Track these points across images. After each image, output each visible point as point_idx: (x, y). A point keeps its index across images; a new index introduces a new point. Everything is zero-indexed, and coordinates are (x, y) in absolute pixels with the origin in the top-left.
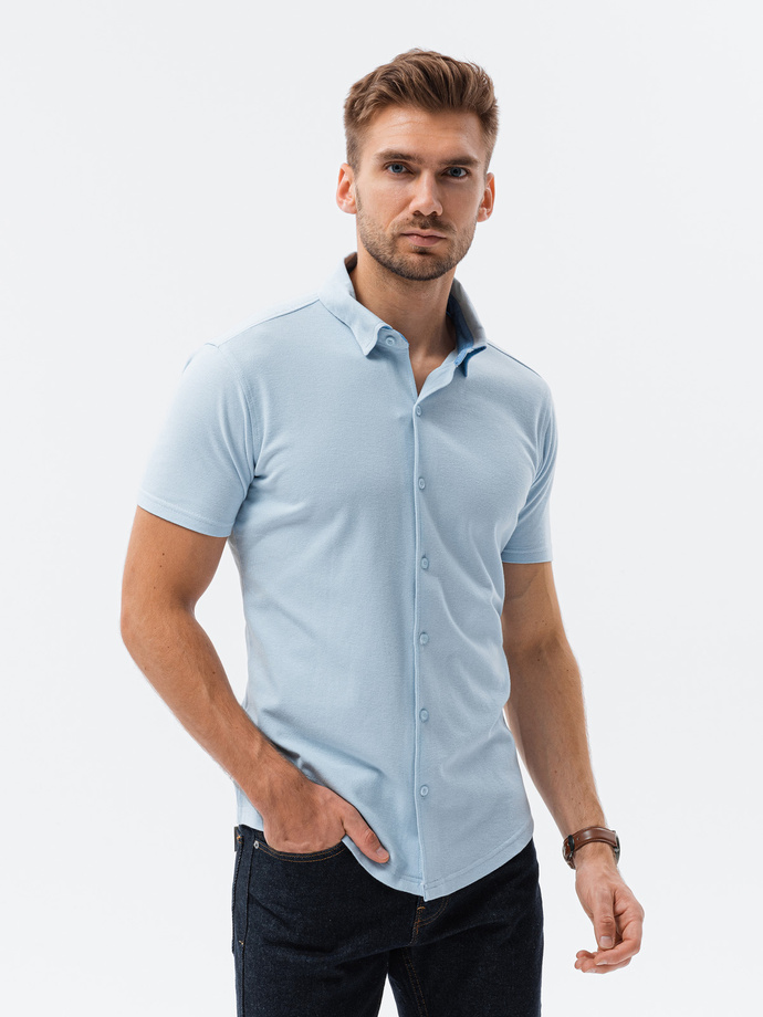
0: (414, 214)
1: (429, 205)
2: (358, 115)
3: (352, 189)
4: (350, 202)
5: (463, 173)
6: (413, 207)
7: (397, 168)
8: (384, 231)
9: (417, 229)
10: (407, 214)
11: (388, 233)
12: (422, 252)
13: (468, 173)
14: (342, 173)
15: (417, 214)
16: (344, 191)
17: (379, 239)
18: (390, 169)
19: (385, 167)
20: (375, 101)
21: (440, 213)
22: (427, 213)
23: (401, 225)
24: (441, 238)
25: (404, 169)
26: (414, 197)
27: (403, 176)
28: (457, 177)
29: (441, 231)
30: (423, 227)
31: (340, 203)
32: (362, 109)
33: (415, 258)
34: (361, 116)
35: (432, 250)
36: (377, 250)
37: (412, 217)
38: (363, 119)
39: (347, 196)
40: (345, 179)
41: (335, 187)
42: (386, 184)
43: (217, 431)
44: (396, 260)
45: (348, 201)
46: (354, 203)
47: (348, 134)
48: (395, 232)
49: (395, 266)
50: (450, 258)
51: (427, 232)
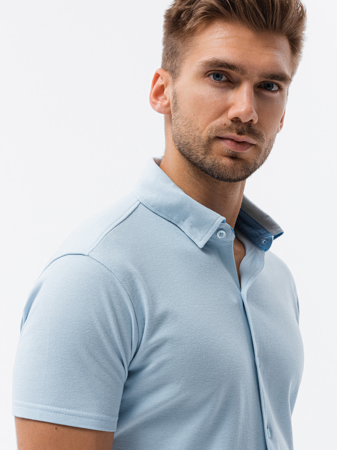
0: (232, 121)
1: (249, 113)
2: (185, 24)
3: (168, 92)
4: (166, 102)
5: (275, 88)
6: (232, 113)
7: (217, 76)
8: (201, 132)
9: (234, 135)
10: (225, 120)
11: (205, 135)
12: (234, 157)
13: (280, 88)
14: (157, 76)
15: (236, 120)
16: (159, 92)
17: (194, 140)
18: (212, 77)
19: (206, 74)
20: (204, 14)
21: (256, 121)
22: (245, 120)
23: (218, 129)
24: (252, 145)
25: (224, 78)
26: (233, 104)
27: (223, 85)
28: (270, 90)
29: (254, 138)
30: (240, 133)
31: (153, 104)
32: (188, 19)
33: (226, 161)
34: (188, 26)
35: (242, 156)
36: (190, 150)
37: (230, 123)
38: (190, 29)
39: (161, 98)
40: (160, 82)
41: (147, 89)
42: (207, 91)
43: (108, 332)
44: (209, 161)
45: (160, 103)
46: (168, 105)
47: (166, 42)
48: (212, 135)
49: (206, 167)
50: (256, 164)
51: (242, 138)
